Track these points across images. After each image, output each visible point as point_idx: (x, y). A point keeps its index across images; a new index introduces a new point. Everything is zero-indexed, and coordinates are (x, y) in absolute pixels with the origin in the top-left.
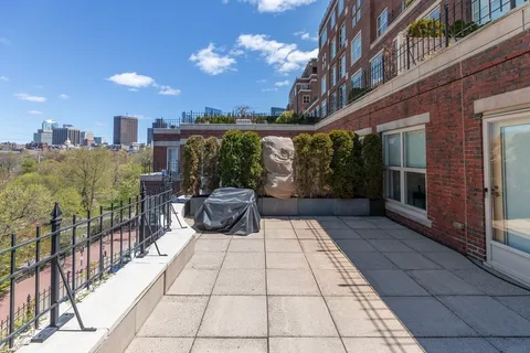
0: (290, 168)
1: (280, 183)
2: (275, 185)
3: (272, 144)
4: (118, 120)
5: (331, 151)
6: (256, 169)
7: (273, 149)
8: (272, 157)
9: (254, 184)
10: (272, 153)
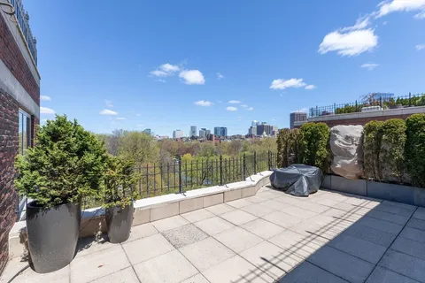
0: (353, 152)
1: (343, 164)
2: (339, 166)
3: (337, 132)
4: (293, 116)
5: (403, 137)
6: (322, 152)
7: (338, 136)
8: (336, 143)
9: (319, 163)
10: (336, 139)
